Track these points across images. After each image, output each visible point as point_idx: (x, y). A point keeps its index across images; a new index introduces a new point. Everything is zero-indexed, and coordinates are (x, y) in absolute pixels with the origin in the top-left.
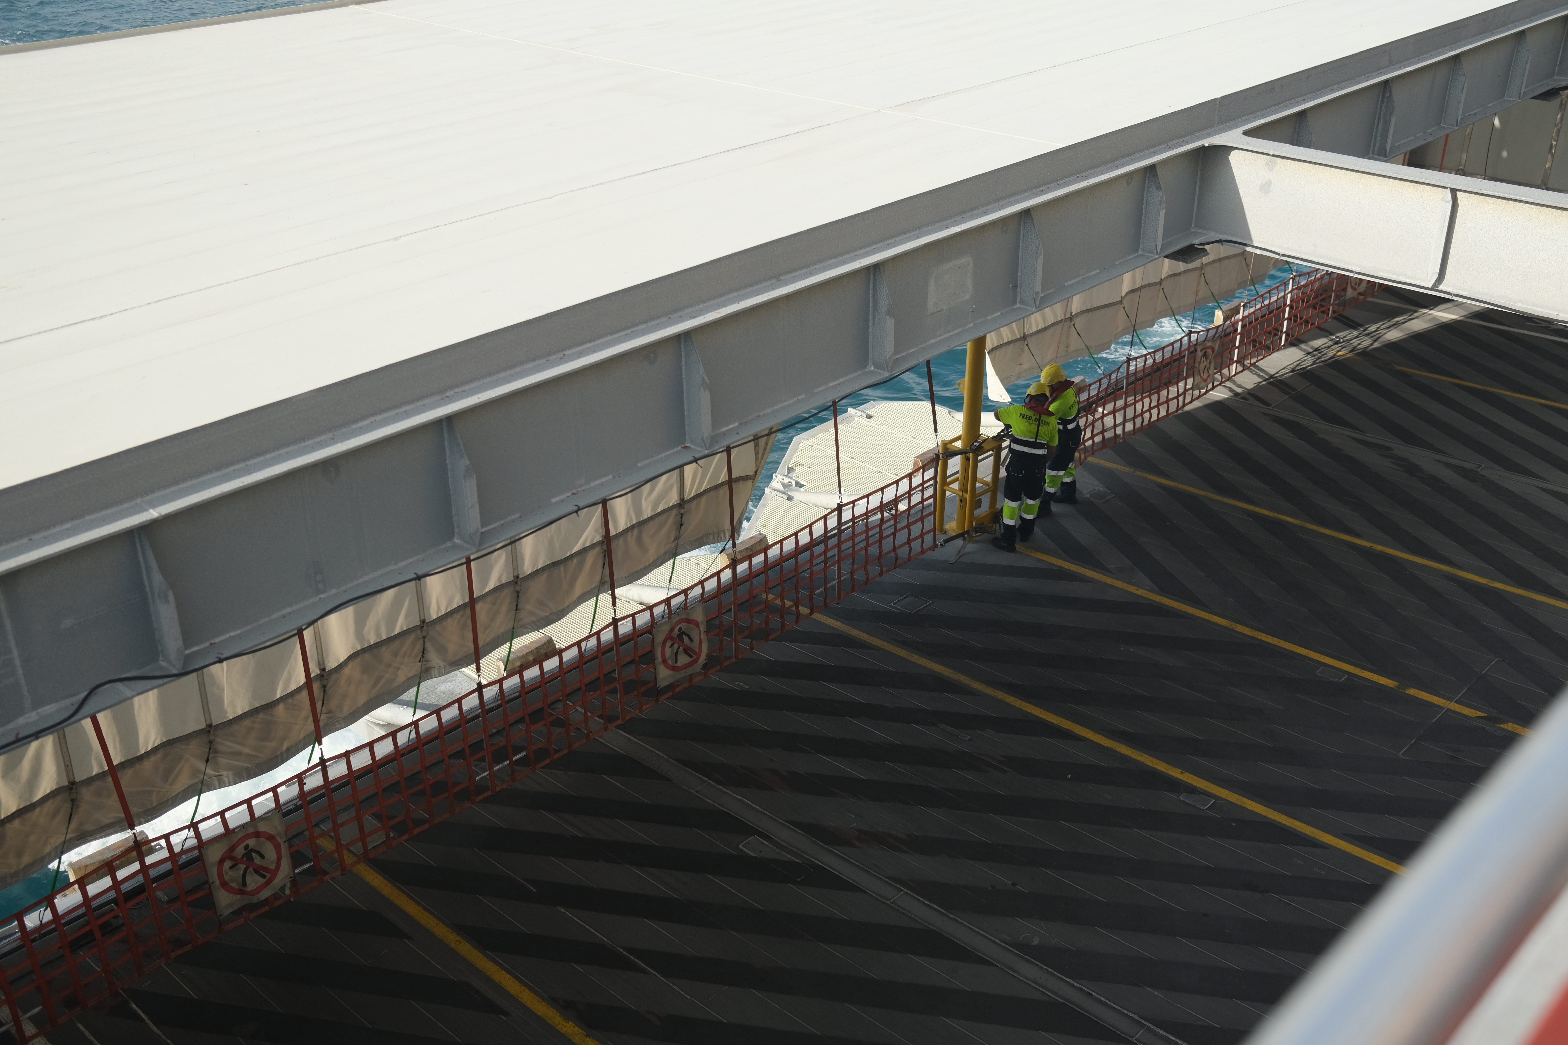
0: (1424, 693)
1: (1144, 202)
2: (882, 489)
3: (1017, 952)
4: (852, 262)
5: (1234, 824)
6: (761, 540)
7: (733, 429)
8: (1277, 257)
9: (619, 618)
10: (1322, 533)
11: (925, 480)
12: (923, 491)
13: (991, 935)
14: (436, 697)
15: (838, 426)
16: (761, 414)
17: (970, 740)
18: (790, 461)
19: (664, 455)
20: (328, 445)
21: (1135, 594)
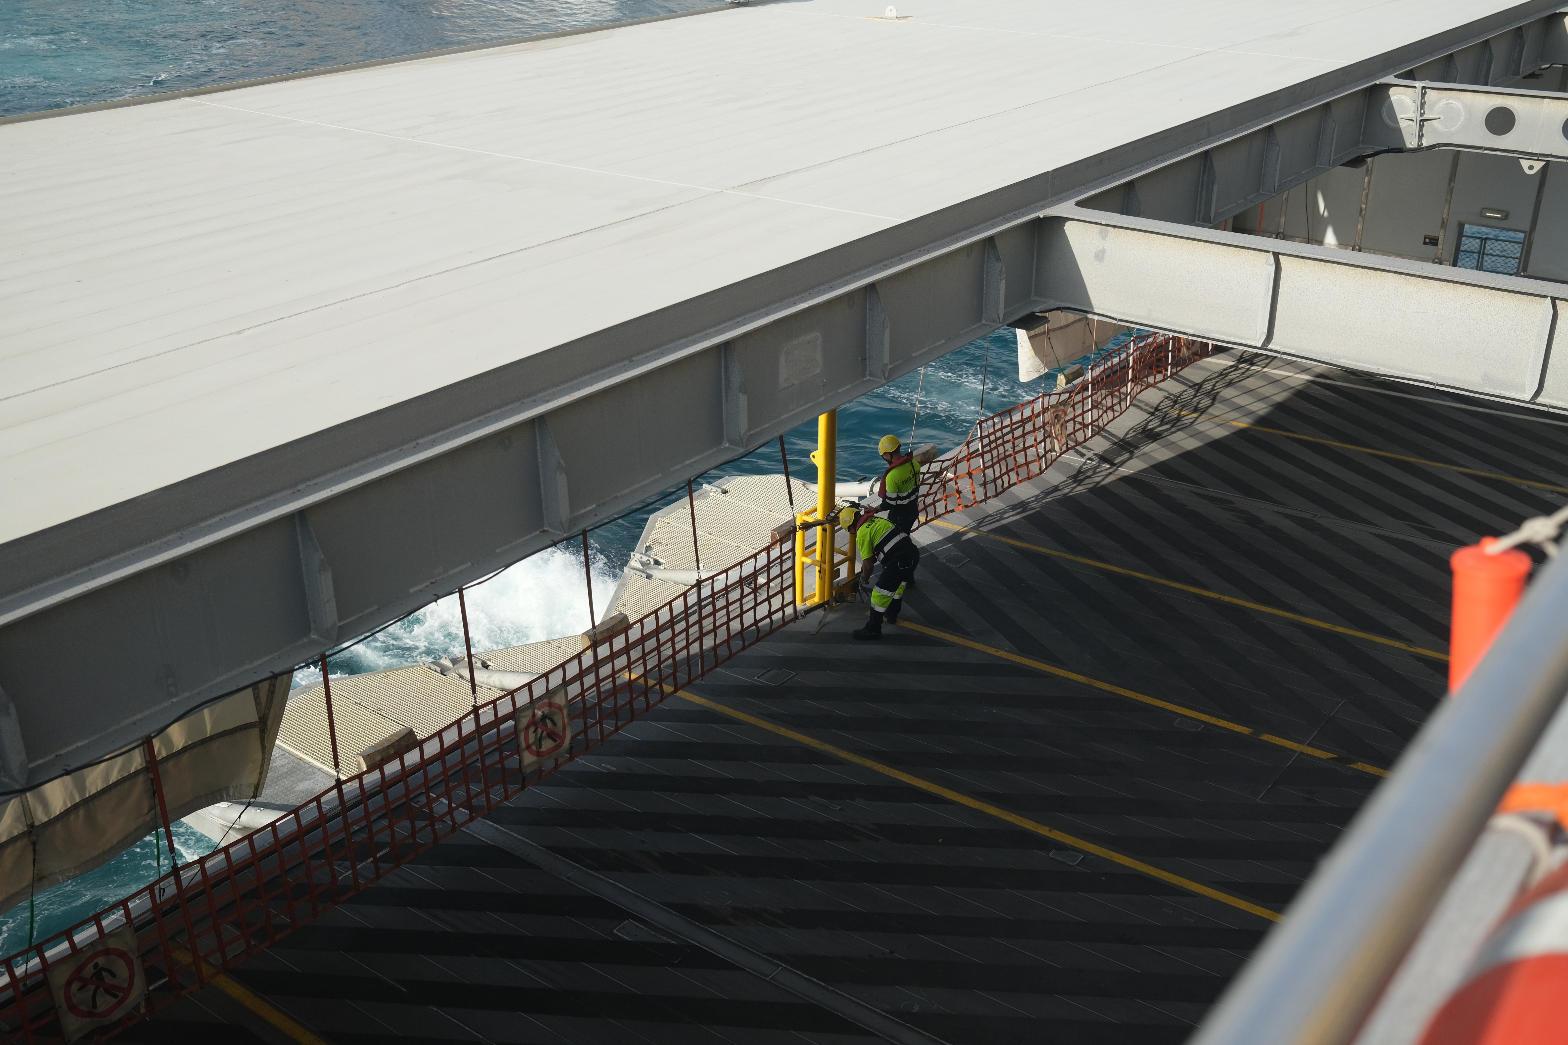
0: (1277, 738)
1: (985, 272)
2: (741, 564)
3: (898, 1020)
4: (703, 341)
5: (1103, 879)
6: (622, 620)
7: (591, 510)
8: (1115, 322)
9: (480, 706)
10: (1171, 587)
11: (783, 552)
12: (781, 564)
13: (871, 1005)
14: (294, 796)
15: (694, 502)
16: (619, 495)
17: (840, 809)
18: (647, 539)
19: (522, 540)
20: (176, 546)
21: (995, 656)
